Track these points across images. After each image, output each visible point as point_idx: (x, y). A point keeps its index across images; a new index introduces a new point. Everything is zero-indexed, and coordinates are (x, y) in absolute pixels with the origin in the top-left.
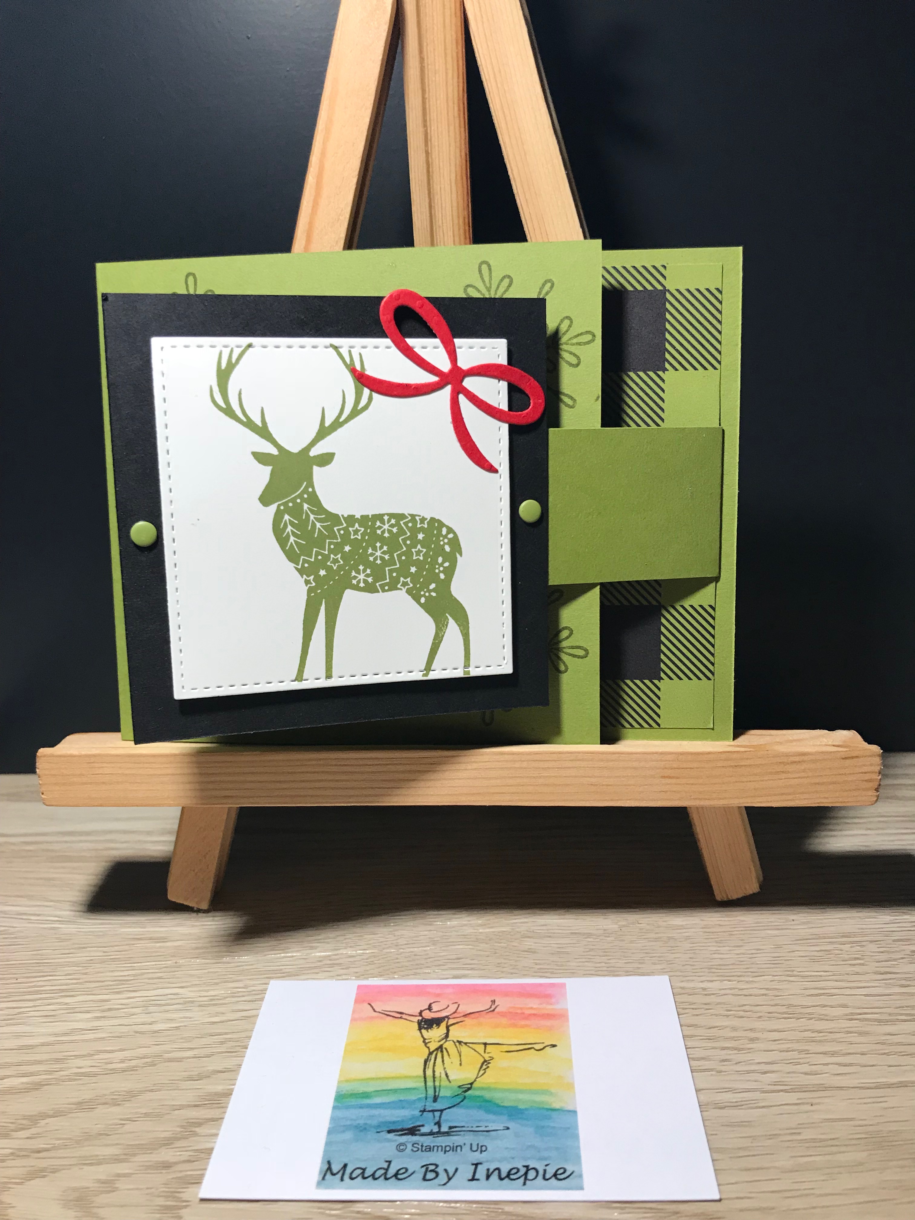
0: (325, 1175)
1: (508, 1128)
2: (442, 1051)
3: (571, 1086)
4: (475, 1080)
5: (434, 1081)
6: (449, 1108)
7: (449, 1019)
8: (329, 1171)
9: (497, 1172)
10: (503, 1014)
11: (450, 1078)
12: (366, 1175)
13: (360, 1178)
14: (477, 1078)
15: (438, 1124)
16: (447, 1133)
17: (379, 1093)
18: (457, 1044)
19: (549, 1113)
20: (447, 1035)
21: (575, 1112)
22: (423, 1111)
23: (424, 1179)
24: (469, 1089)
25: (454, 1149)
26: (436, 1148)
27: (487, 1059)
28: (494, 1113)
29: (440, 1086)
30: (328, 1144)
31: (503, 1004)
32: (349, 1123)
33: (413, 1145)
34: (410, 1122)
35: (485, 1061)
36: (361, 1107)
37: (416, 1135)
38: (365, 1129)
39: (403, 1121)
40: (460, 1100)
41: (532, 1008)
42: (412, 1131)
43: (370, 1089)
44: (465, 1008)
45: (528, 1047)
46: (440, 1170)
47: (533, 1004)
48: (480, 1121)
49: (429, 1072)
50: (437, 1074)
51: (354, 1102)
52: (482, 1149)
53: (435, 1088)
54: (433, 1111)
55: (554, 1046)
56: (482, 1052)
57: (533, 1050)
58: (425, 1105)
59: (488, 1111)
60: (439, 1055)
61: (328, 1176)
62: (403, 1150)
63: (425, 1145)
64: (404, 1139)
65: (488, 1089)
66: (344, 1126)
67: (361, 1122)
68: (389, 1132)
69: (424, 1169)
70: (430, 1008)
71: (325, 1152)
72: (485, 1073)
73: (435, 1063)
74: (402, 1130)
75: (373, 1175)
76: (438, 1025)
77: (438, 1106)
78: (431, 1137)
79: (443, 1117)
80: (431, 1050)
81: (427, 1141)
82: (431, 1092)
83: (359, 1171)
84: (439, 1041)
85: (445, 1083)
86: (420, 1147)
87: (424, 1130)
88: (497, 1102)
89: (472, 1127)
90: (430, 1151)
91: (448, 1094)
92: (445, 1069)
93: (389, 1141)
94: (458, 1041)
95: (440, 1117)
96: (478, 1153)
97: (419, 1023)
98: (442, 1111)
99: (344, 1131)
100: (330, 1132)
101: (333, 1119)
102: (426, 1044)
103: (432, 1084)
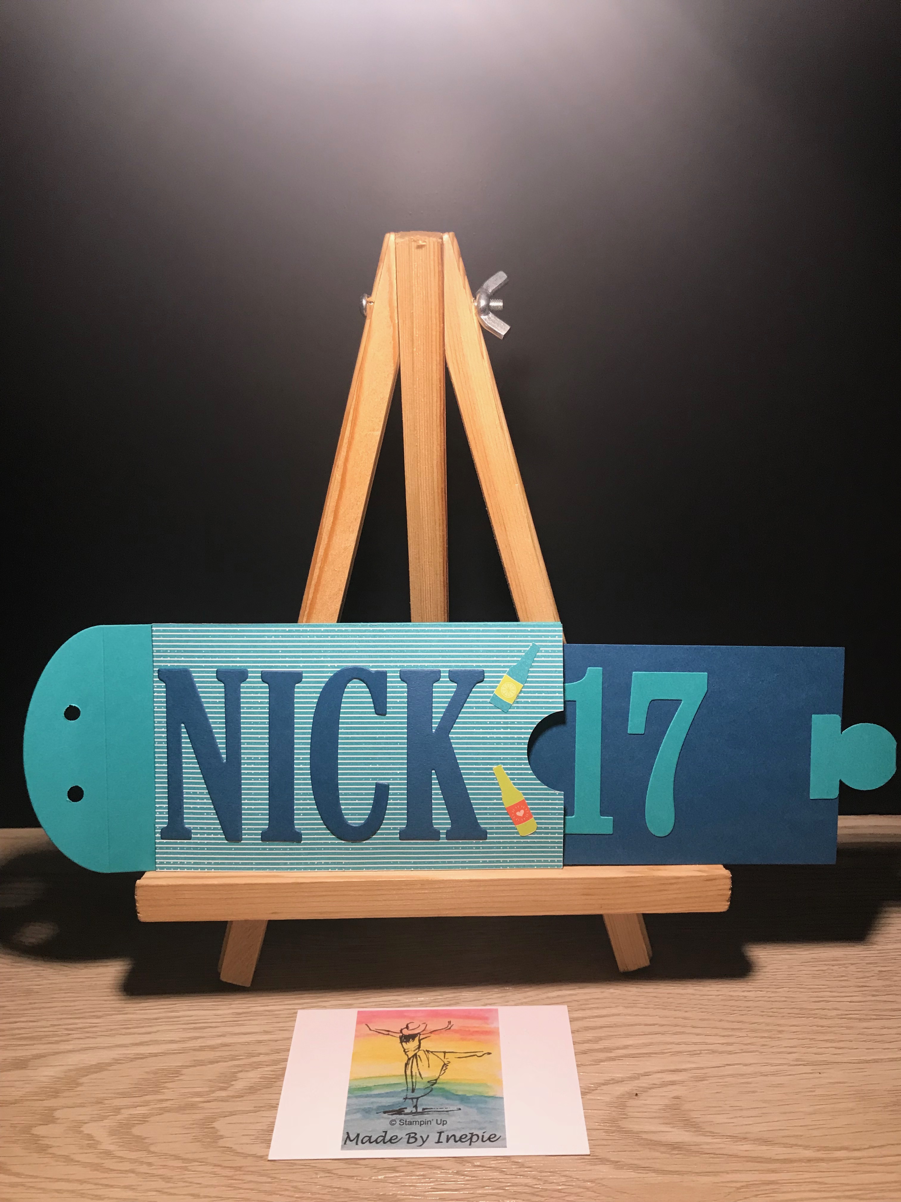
0: (346, 1142)
1: (460, 1109)
2: (416, 1058)
3: (500, 1082)
4: (439, 1077)
5: (412, 1078)
6: (422, 1096)
7: (420, 1034)
9: (453, 1137)
11: (422, 1076)
14: (440, 1076)
15: (416, 1107)
17: (376, 1087)
18: (426, 1052)
19: (487, 1099)
20: (419, 1047)
21: (502, 1098)
22: (405, 1099)
24: (435, 1083)
27: (446, 1063)
28: (451, 1099)
29: (416, 1081)
33: (400, 1121)
34: (398, 1106)
35: (445, 1064)
36: (367, 1096)
37: (402, 1114)
39: (393, 1105)
40: (429, 1091)
41: (475, 1027)
42: (400, 1112)
43: (371, 1084)
44: (430, 1028)
45: (473, 1055)
47: (476, 1024)
48: (441, 1105)
49: (409, 1073)
50: (414, 1074)
51: (359, 1093)
53: (412, 1083)
54: (412, 1099)
55: (489, 1054)
56: (443, 1058)
57: (475, 1057)
58: (407, 1095)
60: (415, 1060)
62: (394, 1124)
63: (408, 1121)
65: (447, 1083)
67: (366, 1107)
69: (408, 1136)
70: (407, 1027)
72: (445, 1072)
73: (412, 1066)
75: (376, 1141)
76: (413, 1039)
77: (415, 1095)
78: (411, 1116)
79: (418, 1103)
80: (409, 1057)
82: (410, 1086)
84: (414, 1051)
85: (419, 1079)
86: (404, 1122)
88: (453, 1092)
89: (437, 1109)
90: (411, 1124)
91: (422, 1086)
92: (418, 1070)
94: (427, 1051)
95: (417, 1102)
97: (401, 1038)
98: (417, 1098)
99: (355, 1113)
102: (406, 1053)
103: (411, 1080)
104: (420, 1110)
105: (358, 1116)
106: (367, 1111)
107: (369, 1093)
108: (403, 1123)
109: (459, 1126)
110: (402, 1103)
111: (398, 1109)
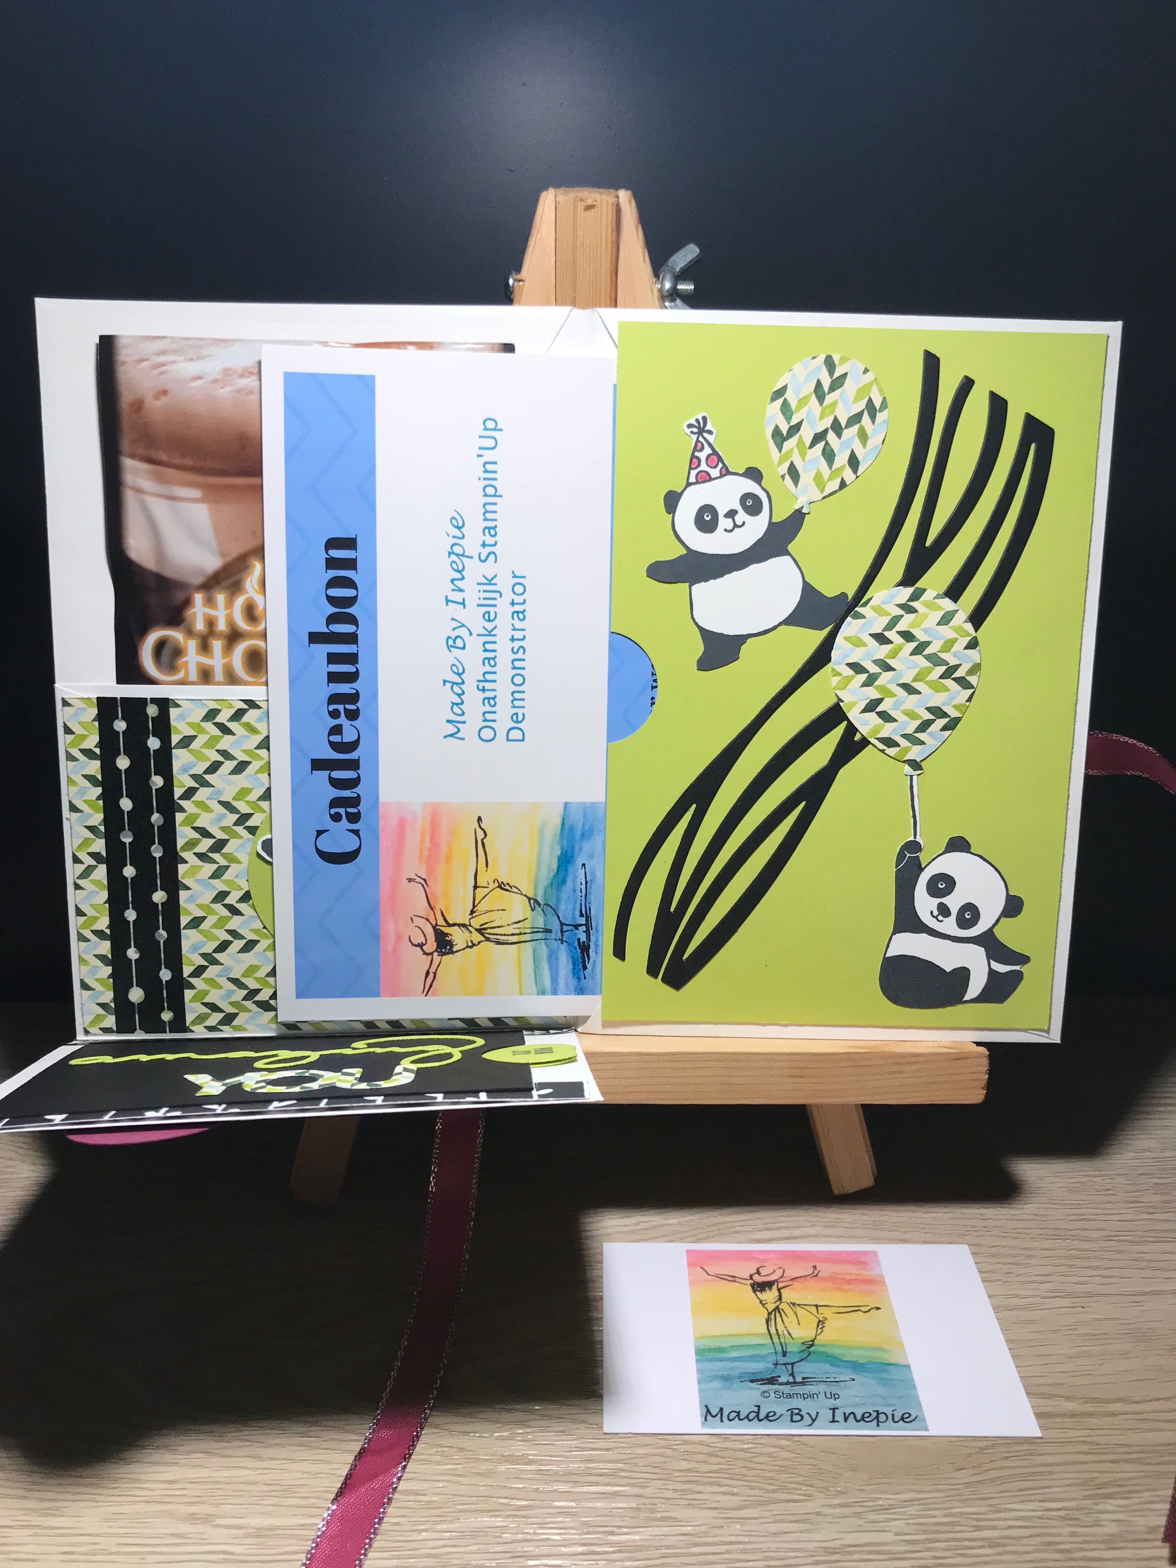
1: (853, 1380)
2: (779, 1312)
3: (901, 1345)
4: (815, 1338)
5: (779, 1338)
6: (797, 1362)
7: (778, 1283)
8: (708, 1415)
9: (852, 1416)
10: (825, 1279)
11: (793, 1336)
12: (742, 1417)
13: (737, 1418)
14: (816, 1336)
15: (792, 1375)
16: (801, 1382)
17: (734, 1347)
18: (792, 1306)
20: (780, 1298)
21: (909, 1366)
22: (776, 1364)
23: (792, 1421)
24: (812, 1345)
25: (812, 1396)
26: (795, 1395)
27: (821, 1319)
28: (838, 1366)
29: (786, 1342)
30: (701, 1391)
31: (825, 1269)
32: (715, 1373)
35: (820, 1321)
36: (721, 1360)
37: (775, 1384)
38: (730, 1379)
39: (761, 1372)
40: (806, 1355)
41: (851, 1274)
42: (772, 1381)
43: (723, 1345)
44: (790, 1273)
45: (856, 1309)
46: (803, 1413)
47: (851, 1270)
49: (773, 1330)
50: (780, 1332)
51: (712, 1355)
52: (835, 1396)
53: (781, 1344)
54: (785, 1364)
55: (878, 1308)
56: (816, 1314)
57: (860, 1312)
58: (777, 1360)
59: (833, 1365)
60: (778, 1315)
61: (709, 1417)
64: (766, 1387)
65: (828, 1345)
66: (709, 1376)
67: (725, 1373)
68: (752, 1381)
70: (758, 1272)
71: (701, 1398)
72: (822, 1331)
73: (775, 1322)
74: (763, 1380)
75: (747, 1417)
76: (770, 1288)
77: (787, 1360)
80: (770, 1311)
81: (787, 1389)
82: (779, 1348)
83: (735, 1414)
84: (775, 1303)
85: (789, 1340)
87: (781, 1380)
91: (795, 1349)
92: (786, 1327)
93: (755, 1389)
94: (791, 1303)
95: (792, 1369)
96: (832, 1401)
97: (752, 1286)
98: (793, 1364)
100: (699, 1382)
101: (698, 1370)
102: (763, 1305)
103: (778, 1341)
104: (798, 1379)
105: (717, 1384)
106: (726, 1378)
107: (723, 1355)
108: (780, 1395)
109: (857, 1400)
110: (773, 1371)
111: (769, 1377)
